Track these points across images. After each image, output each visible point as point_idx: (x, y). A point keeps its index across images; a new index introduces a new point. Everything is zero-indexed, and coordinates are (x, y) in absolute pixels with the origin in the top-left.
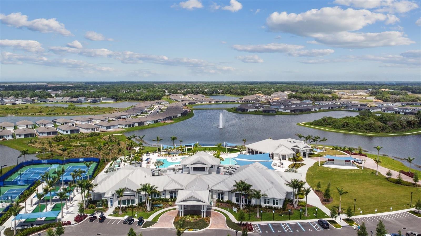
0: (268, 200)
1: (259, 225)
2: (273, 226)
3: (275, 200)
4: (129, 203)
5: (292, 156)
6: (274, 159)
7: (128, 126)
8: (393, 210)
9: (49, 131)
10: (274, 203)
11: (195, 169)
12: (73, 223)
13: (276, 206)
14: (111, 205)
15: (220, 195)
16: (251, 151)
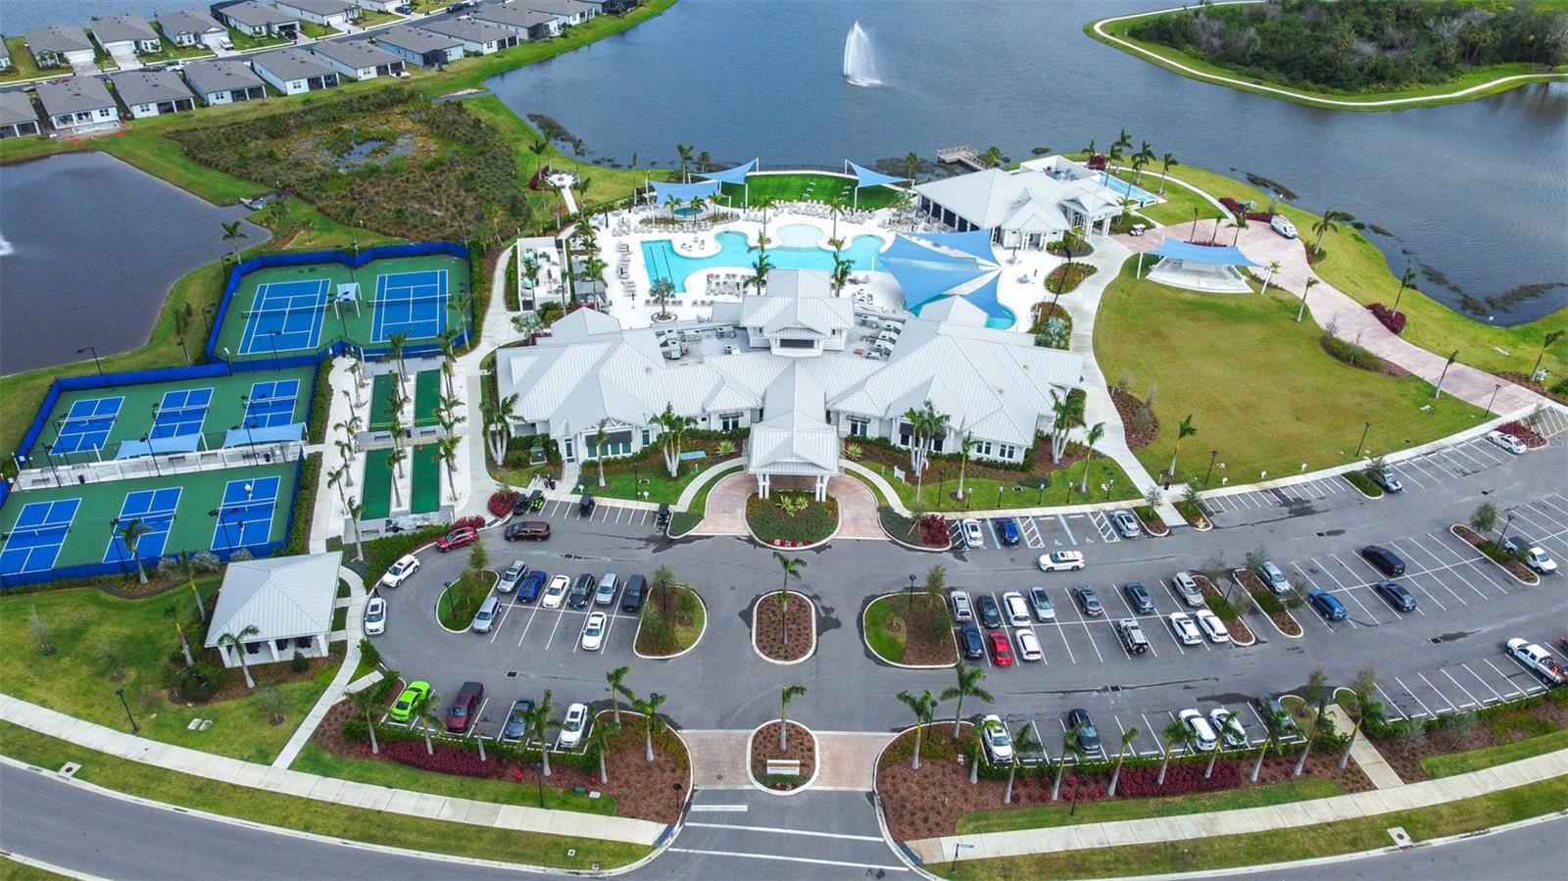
0: (988, 446)
3: (1004, 441)
4: (615, 451)
5: (1060, 238)
6: (1005, 245)
7: (495, 43)
8: (1308, 471)
9: (237, 86)
10: (1002, 454)
11: (785, 343)
12: (489, 518)
13: (1006, 459)
14: (570, 454)
15: (858, 423)
16: (931, 204)
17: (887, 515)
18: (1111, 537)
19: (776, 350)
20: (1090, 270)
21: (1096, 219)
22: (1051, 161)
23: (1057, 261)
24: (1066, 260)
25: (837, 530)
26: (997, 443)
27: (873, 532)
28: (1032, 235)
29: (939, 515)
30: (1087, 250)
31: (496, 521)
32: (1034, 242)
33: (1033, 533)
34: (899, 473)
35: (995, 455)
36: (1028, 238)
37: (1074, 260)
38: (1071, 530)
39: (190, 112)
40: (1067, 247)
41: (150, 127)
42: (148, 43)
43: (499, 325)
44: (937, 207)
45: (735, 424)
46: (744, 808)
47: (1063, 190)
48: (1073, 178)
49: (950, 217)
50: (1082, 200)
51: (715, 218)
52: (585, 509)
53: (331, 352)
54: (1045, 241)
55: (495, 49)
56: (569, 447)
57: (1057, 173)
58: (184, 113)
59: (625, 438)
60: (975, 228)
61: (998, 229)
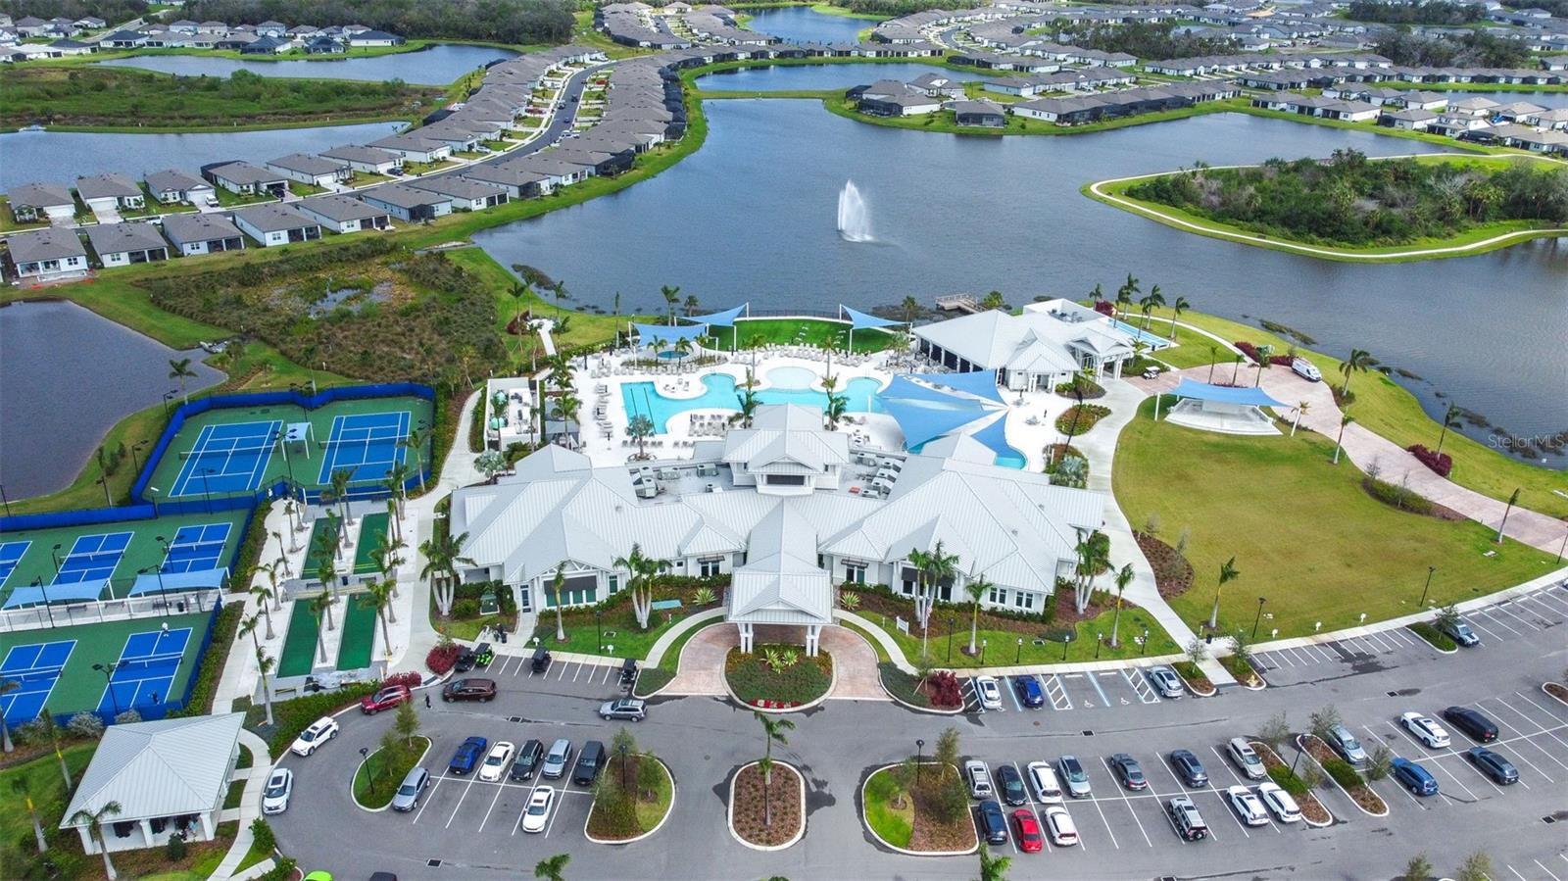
0: (1002, 592)
3: (1021, 589)
4: (578, 600)
5: (1069, 379)
6: (1011, 387)
7: (484, 200)
8: (1368, 622)
9: (214, 237)
10: (1019, 603)
11: (773, 480)
12: (426, 675)
13: (1024, 608)
14: (526, 603)
15: (855, 569)
16: (931, 347)
17: (888, 671)
18: (1150, 697)
19: (763, 488)
20: (1104, 412)
21: (1107, 360)
22: (1057, 304)
23: (1067, 403)
24: (1077, 402)
25: (831, 689)
26: (1012, 590)
27: (873, 692)
28: (1039, 376)
29: (949, 672)
30: (1099, 392)
31: (434, 679)
32: (1042, 383)
33: (1059, 692)
34: (902, 625)
35: (1010, 604)
36: (1036, 379)
37: (1086, 402)
38: (1102, 688)
39: (163, 262)
40: (1077, 389)
41: (120, 275)
42: (131, 199)
43: (460, 465)
44: (937, 350)
45: (716, 570)
47: (1072, 331)
48: (1080, 320)
49: (951, 360)
50: (1091, 340)
51: (701, 361)
52: (539, 665)
53: (270, 493)
54: (1053, 383)
55: (484, 205)
56: (525, 595)
57: (1063, 315)
58: (155, 263)
59: (589, 584)
60: (977, 369)
61: (1003, 371)
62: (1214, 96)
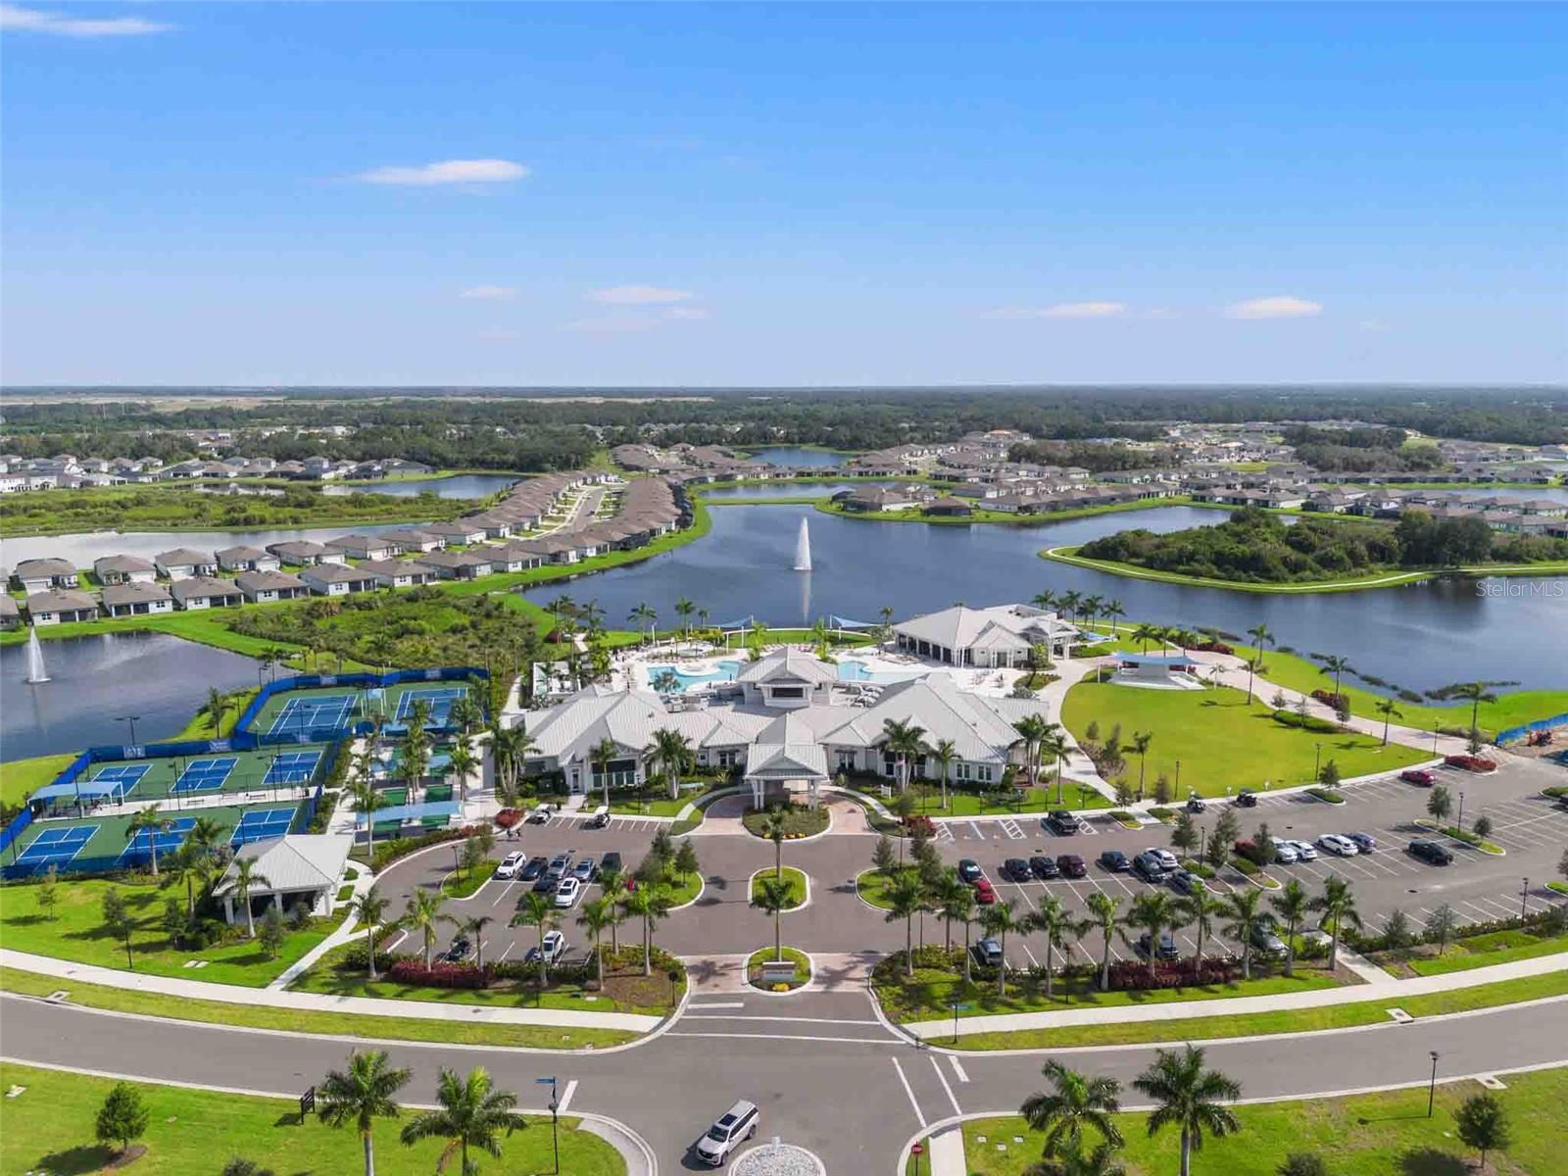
0: (967, 767)
1: (949, 825)
2: (982, 826)
3: (982, 768)
4: (619, 780)
6: (975, 664)
7: (520, 564)
10: (981, 777)
11: (777, 693)
12: (496, 829)
13: (985, 780)
14: (576, 781)
15: (846, 755)
16: (908, 639)
17: (875, 820)
18: (1088, 830)
19: (769, 701)
20: (1055, 678)
21: (1056, 642)
22: (1014, 607)
23: (1022, 674)
24: (1031, 673)
25: (828, 829)
26: (974, 763)
27: (860, 830)
28: (999, 654)
29: (924, 816)
30: (1051, 666)
32: (1001, 662)
33: (1014, 829)
34: (885, 791)
35: (974, 778)
36: (996, 658)
37: (1038, 672)
39: (240, 605)
40: (1031, 663)
42: (206, 568)
45: (732, 761)
46: (741, 1005)
47: (1026, 622)
48: (1032, 615)
49: (924, 646)
50: (1041, 629)
51: (714, 654)
53: (354, 731)
54: (1011, 658)
55: (519, 568)
56: (576, 776)
57: (1018, 613)
58: (233, 606)
59: (630, 766)
61: (968, 651)
62: (1158, 493)
